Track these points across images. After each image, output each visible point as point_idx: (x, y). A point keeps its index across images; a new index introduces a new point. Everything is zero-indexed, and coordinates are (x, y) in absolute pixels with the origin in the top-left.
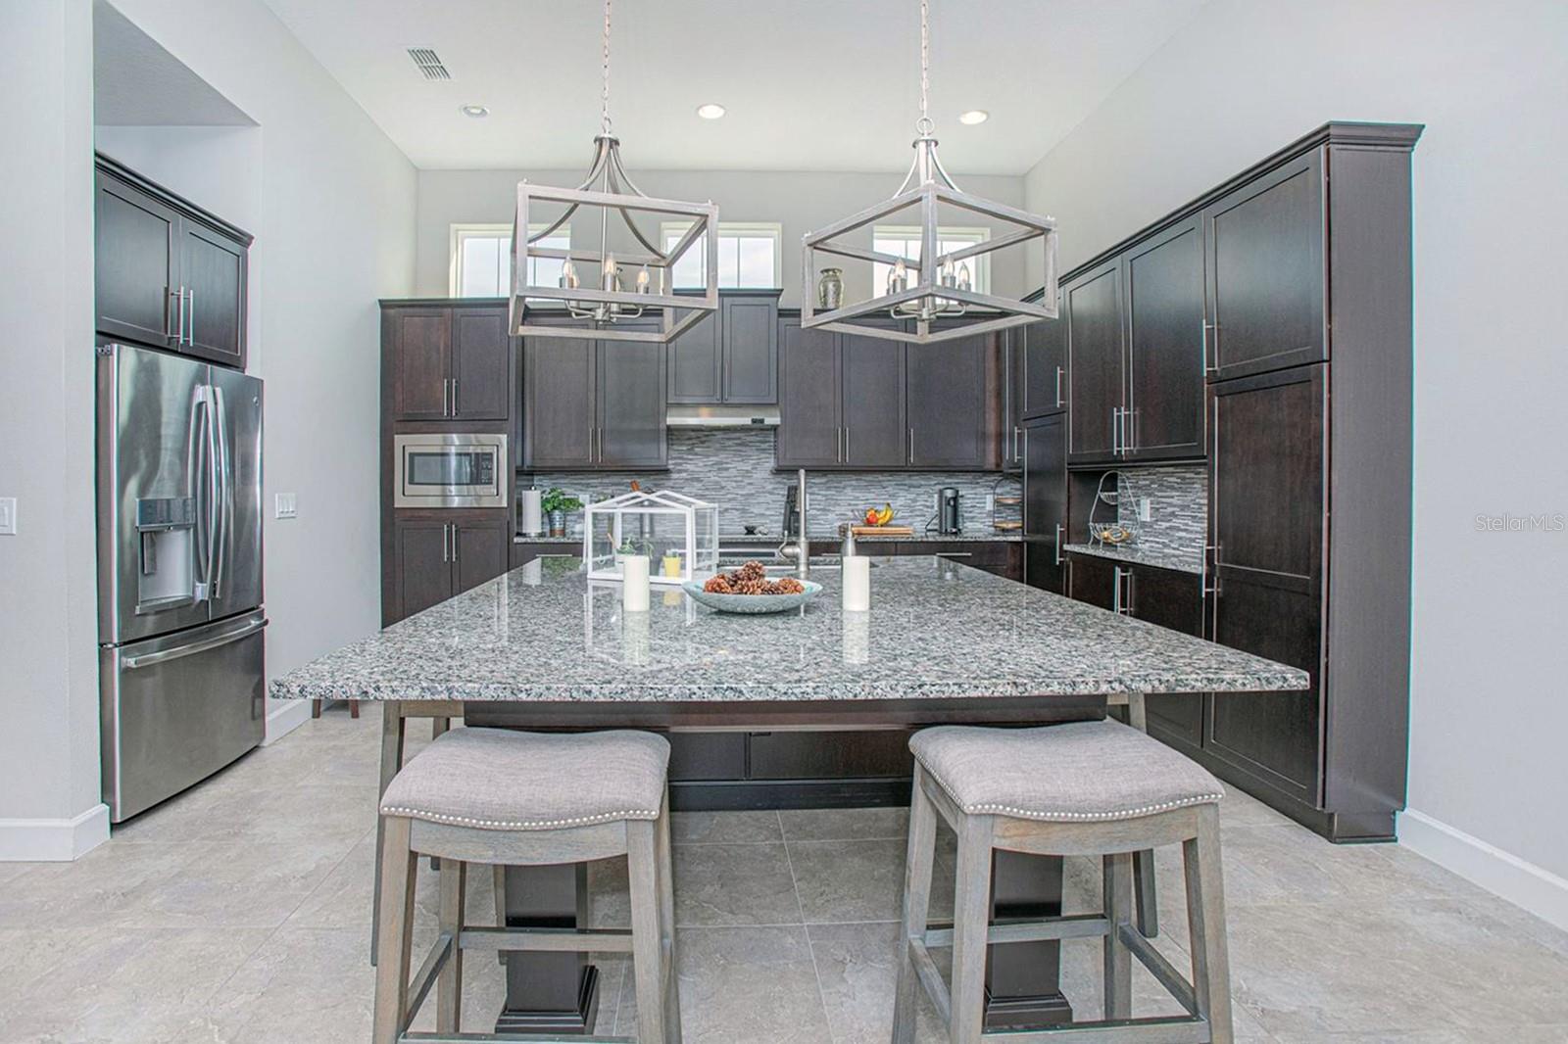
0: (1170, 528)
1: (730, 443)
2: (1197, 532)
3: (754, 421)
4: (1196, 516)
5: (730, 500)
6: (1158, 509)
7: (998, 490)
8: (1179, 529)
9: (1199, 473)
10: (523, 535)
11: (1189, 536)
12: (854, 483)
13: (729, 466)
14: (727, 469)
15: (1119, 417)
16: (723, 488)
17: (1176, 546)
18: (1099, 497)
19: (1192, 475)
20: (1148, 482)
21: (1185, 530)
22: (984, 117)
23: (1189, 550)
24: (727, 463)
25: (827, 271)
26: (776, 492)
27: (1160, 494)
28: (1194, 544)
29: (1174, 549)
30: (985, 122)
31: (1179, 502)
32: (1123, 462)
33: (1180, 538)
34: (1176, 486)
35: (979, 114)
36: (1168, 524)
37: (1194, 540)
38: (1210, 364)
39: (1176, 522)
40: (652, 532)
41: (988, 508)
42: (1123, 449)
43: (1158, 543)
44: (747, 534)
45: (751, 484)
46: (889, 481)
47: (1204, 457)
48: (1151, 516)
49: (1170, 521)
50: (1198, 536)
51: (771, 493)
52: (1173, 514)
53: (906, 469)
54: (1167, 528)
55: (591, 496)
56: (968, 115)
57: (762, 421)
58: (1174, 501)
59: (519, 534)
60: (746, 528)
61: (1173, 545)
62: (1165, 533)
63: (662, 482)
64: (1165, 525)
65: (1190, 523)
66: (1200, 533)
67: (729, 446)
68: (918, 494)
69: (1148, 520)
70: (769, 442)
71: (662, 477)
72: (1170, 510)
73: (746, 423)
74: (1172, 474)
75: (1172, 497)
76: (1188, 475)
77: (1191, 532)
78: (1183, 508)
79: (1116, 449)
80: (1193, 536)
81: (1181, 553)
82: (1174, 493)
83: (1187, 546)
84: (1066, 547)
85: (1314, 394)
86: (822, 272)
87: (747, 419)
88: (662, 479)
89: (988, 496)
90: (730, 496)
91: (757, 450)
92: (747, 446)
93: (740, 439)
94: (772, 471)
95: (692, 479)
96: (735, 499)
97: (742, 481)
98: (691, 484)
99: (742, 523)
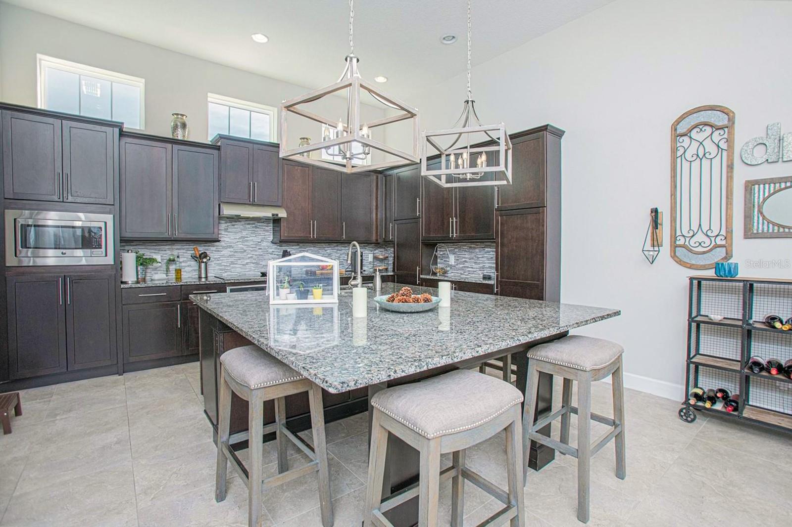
0: (464, 267)
1: (249, 226)
2: (477, 268)
3: (273, 215)
4: (476, 262)
5: (249, 258)
6: (458, 260)
7: (375, 252)
8: (468, 267)
9: (478, 245)
10: (125, 283)
11: (472, 270)
12: (312, 248)
13: (248, 239)
14: (247, 241)
15: (452, 222)
16: (245, 251)
17: (467, 274)
18: (435, 254)
19: (475, 246)
20: (453, 249)
21: (472, 268)
22: (386, 80)
23: (473, 275)
24: (247, 237)
25: (304, 138)
26: (274, 253)
27: (459, 253)
28: (475, 273)
29: (466, 275)
30: (385, 82)
31: (469, 257)
32: (453, 240)
33: (469, 271)
34: (467, 250)
35: (383, 78)
36: (463, 266)
37: (475, 271)
38: (498, 204)
39: (467, 265)
40: (206, 277)
41: (370, 260)
42: (455, 235)
43: (457, 273)
44: (262, 276)
45: (259, 249)
46: (328, 247)
47: (494, 239)
48: (455, 262)
49: (464, 264)
50: (477, 270)
51: (271, 254)
52: (465, 261)
53: (341, 242)
54: (462, 267)
55: (162, 256)
56: (378, 78)
57: (277, 215)
58: (466, 256)
59: (122, 282)
60: (261, 273)
61: (465, 274)
62: (462, 269)
63: (209, 248)
64: (461, 266)
65: (474, 265)
66: (478, 268)
67: (249, 228)
68: (341, 254)
69: (453, 264)
70: (270, 226)
71: (210, 244)
72: (464, 260)
73: (269, 216)
74: (465, 246)
75: (465, 255)
76: (472, 246)
77: (474, 268)
78: (470, 259)
79: (451, 235)
80: (475, 270)
81: (469, 277)
82: (466, 253)
83: (472, 274)
84: (421, 276)
85: (541, 218)
86: (300, 139)
87: (269, 214)
88: (209, 246)
89: (370, 255)
90: (249, 256)
91: (264, 230)
92: (258, 228)
93: (254, 224)
94: (272, 242)
95: (227, 246)
96: (252, 257)
97: (255, 247)
98: (227, 249)
99: (256, 270)
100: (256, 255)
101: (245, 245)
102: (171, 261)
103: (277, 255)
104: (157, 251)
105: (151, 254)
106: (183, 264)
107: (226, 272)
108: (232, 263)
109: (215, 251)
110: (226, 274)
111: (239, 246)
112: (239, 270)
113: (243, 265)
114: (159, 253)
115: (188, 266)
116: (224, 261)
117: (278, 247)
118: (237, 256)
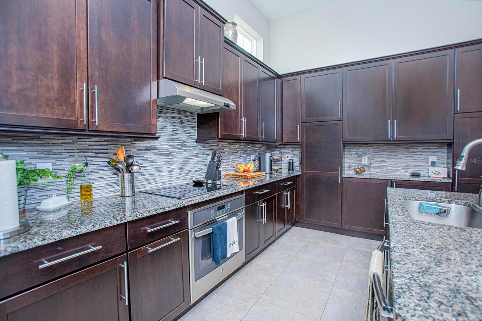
0: (382, 166)
1: (174, 120)
4: (398, 161)
6: (373, 159)
8: (387, 166)
14: (173, 139)
20: (366, 149)
23: (394, 173)
27: (374, 153)
28: (396, 171)
31: (388, 156)
33: (388, 169)
36: (380, 165)
39: (385, 164)
43: (373, 171)
45: (185, 150)
49: (381, 163)
50: (399, 168)
52: (383, 161)
58: (384, 156)
60: (194, 182)
61: (383, 172)
64: (378, 165)
65: (394, 164)
67: (174, 123)
69: (367, 163)
70: (194, 122)
72: (381, 159)
78: (390, 159)
80: (396, 168)
82: (384, 153)
83: (392, 172)
84: (343, 176)
90: (175, 159)
91: (189, 127)
92: (184, 123)
93: (179, 118)
94: (196, 142)
95: (150, 147)
96: (177, 161)
97: (181, 148)
98: (150, 150)
99: (182, 178)
100: (182, 158)
101: (171, 145)
102: (77, 173)
103: (201, 158)
104: (43, 155)
105: (33, 161)
106: (94, 176)
107: (150, 183)
108: (157, 170)
109: (137, 154)
110: (150, 186)
111: (164, 146)
112: (164, 179)
113: (169, 172)
114: (47, 158)
115: (100, 178)
116: (147, 168)
117: (202, 148)
118: (162, 160)
